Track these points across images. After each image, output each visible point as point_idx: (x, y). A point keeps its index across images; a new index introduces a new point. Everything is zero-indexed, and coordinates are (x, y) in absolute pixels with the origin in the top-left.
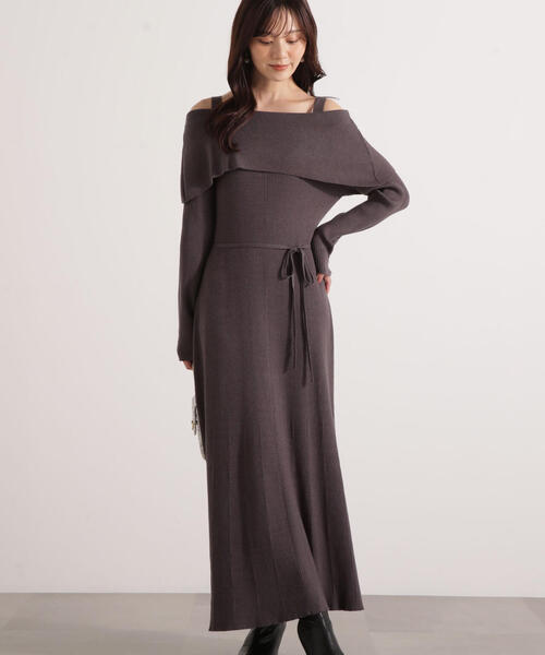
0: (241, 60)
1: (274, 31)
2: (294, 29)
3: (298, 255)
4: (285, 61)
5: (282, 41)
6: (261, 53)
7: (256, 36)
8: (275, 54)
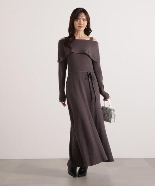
0: (72, 26)
1: (80, 18)
2: (85, 17)
3: (90, 74)
4: (82, 26)
5: (82, 20)
6: (76, 23)
7: (75, 19)
8: (80, 24)
